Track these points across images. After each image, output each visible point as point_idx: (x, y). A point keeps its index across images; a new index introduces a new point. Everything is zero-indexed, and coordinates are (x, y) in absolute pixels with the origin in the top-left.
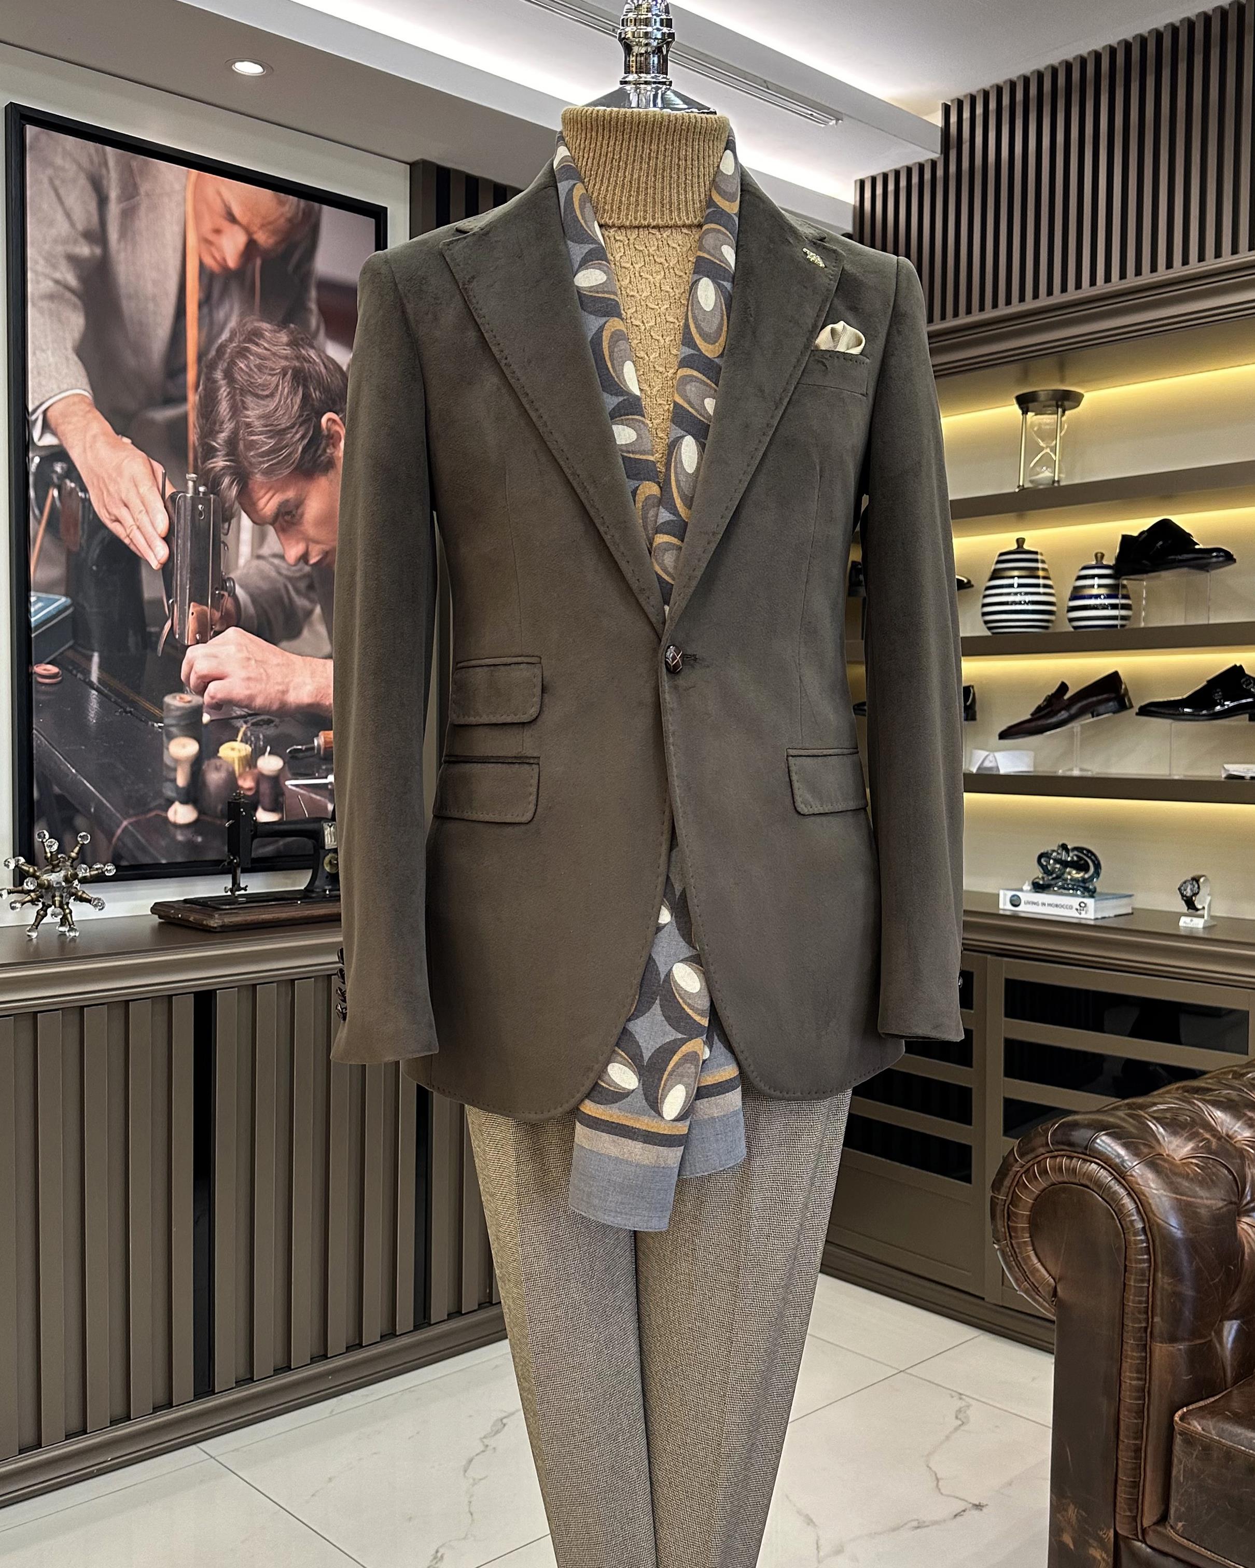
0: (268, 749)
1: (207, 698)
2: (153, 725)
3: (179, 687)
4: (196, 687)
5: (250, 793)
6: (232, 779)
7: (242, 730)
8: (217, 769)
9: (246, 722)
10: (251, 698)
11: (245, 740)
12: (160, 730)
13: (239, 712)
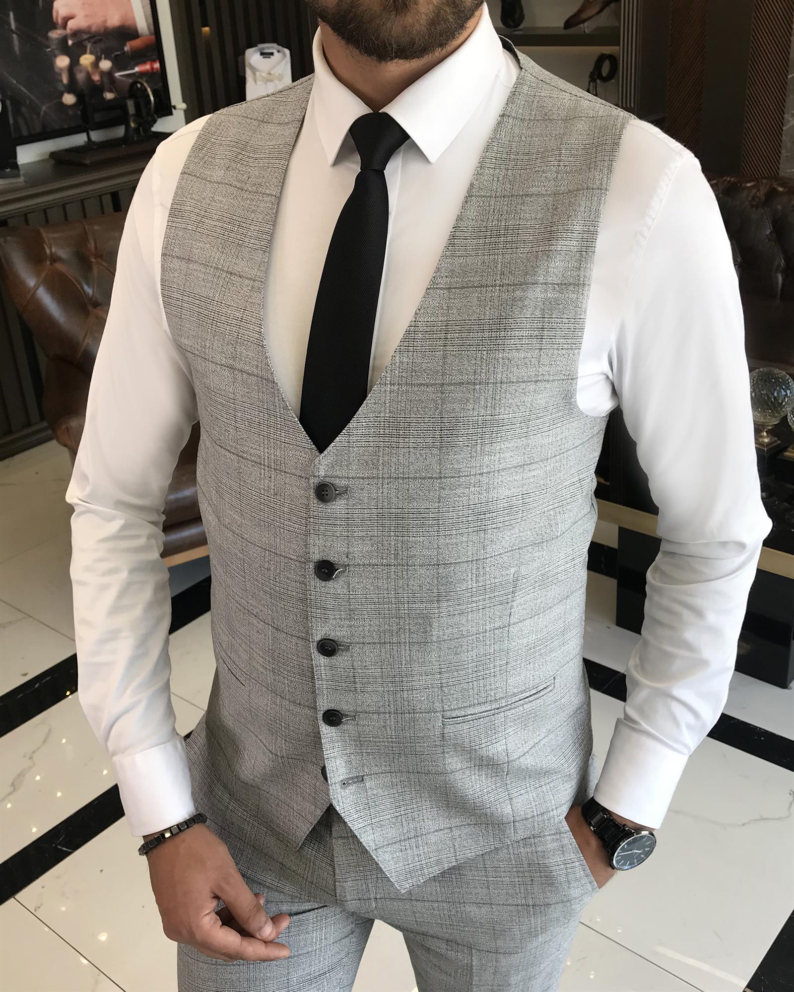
0: (103, 56)
1: (68, 31)
2: (45, 51)
3: (54, 26)
4: (62, 23)
5: (99, 83)
6: (89, 76)
7: (89, 47)
8: (81, 71)
9: (89, 42)
10: (90, 27)
11: (91, 53)
12: (50, 53)
13: (85, 37)
